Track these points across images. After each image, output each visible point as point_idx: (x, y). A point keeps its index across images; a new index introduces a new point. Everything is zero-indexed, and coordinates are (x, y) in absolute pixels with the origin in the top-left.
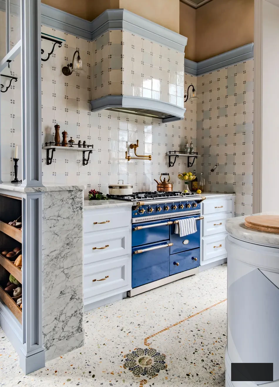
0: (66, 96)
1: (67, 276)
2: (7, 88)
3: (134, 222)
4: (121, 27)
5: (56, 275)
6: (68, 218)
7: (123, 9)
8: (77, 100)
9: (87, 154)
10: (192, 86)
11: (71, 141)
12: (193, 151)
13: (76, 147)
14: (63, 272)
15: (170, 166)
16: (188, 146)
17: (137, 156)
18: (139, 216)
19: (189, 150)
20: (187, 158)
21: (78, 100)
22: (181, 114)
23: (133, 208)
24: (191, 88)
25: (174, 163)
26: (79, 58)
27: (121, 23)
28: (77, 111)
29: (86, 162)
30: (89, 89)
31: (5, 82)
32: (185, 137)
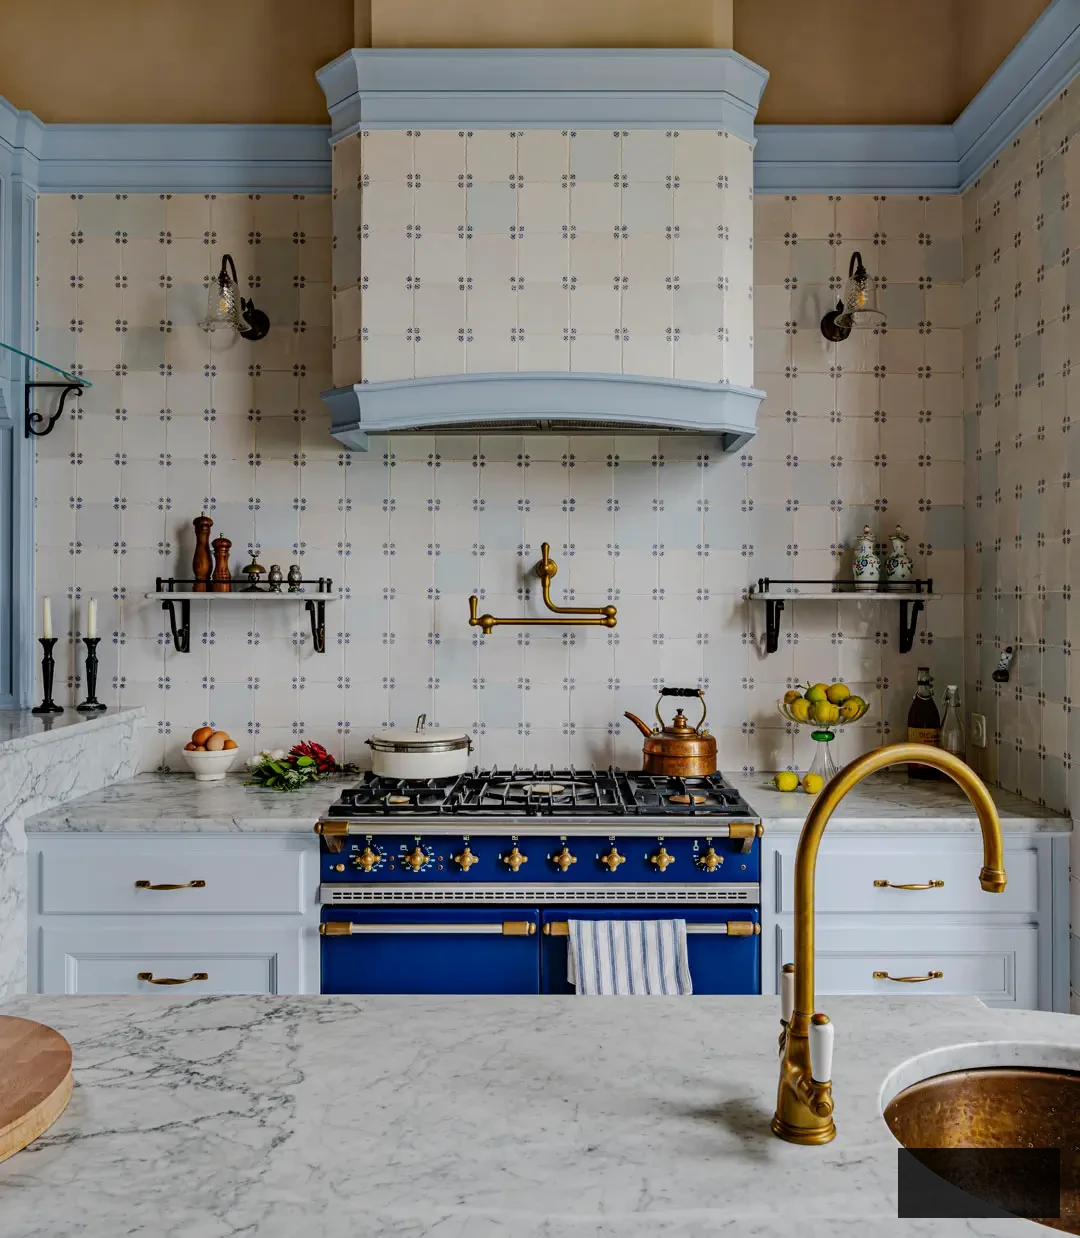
0: (251, 412)
4: (358, 120)
8: (296, 419)
11: (253, 569)
15: (771, 648)
17: (550, 608)
20: (894, 608)
21: (298, 416)
27: (359, 104)
28: (296, 457)
32: (881, 506)
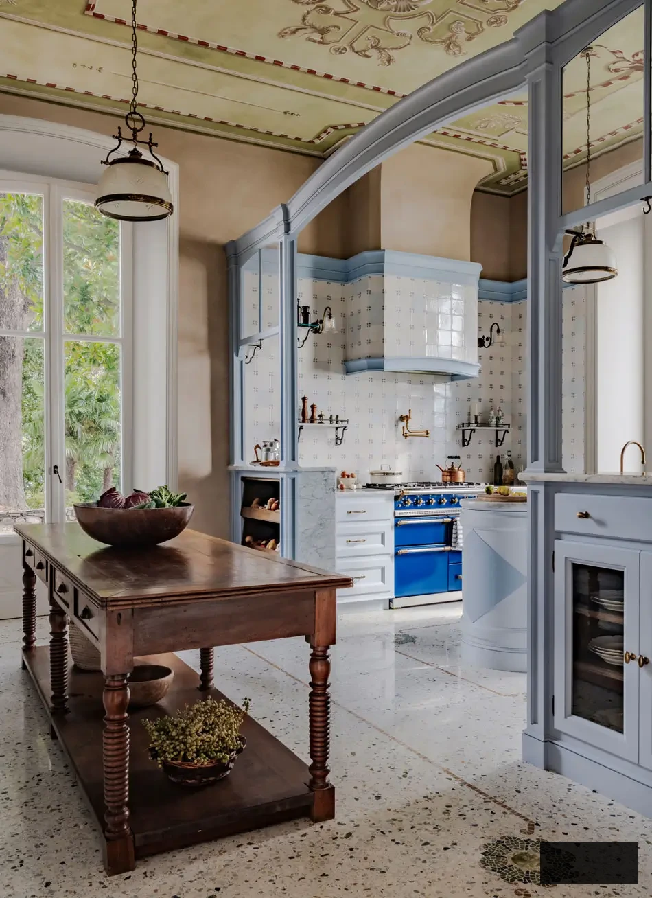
1: (321, 556)
2: (251, 358)
3: (397, 515)
4: (382, 271)
5: (311, 553)
6: (321, 499)
7: (384, 250)
8: (329, 363)
9: (340, 430)
10: (498, 325)
11: (320, 416)
12: (501, 421)
13: (327, 423)
14: (316, 551)
15: (464, 445)
16: (493, 415)
17: (409, 431)
18: (403, 508)
19: (494, 421)
20: (494, 433)
22: (473, 372)
23: (396, 498)
24: (495, 328)
25: (469, 440)
26: (330, 316)
27: (383, 266)
28: (328, 376)
29: (339, 442)
30: (344, 347)
31: (248, 353)
32: (491, 400)
